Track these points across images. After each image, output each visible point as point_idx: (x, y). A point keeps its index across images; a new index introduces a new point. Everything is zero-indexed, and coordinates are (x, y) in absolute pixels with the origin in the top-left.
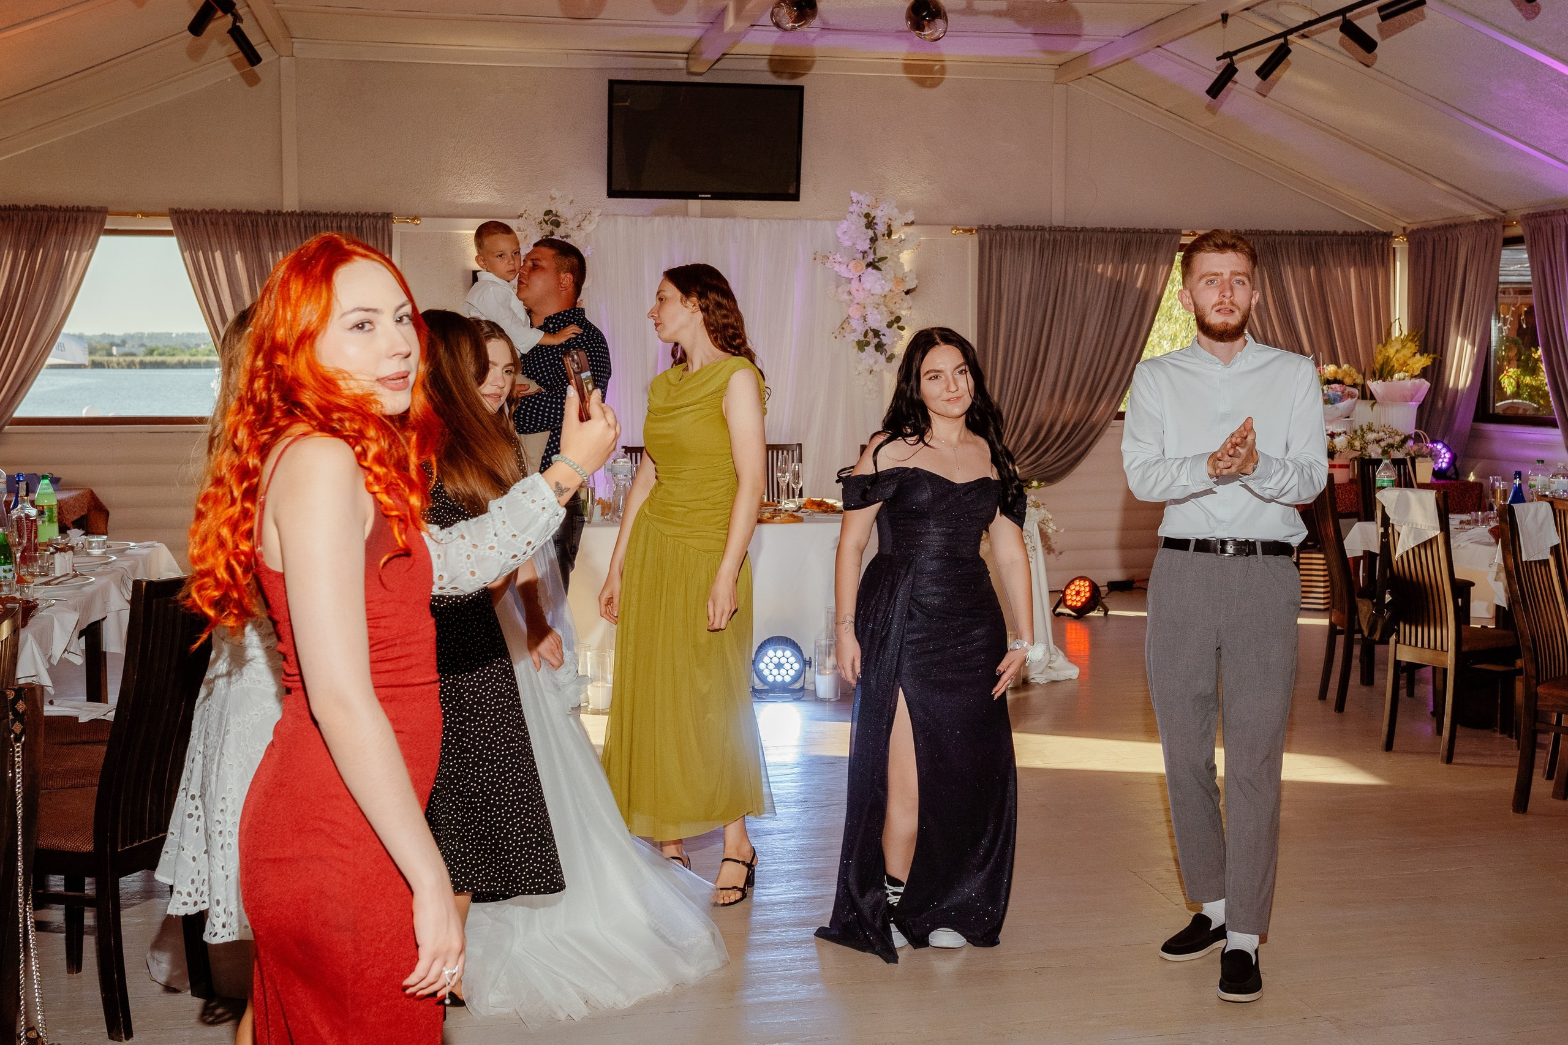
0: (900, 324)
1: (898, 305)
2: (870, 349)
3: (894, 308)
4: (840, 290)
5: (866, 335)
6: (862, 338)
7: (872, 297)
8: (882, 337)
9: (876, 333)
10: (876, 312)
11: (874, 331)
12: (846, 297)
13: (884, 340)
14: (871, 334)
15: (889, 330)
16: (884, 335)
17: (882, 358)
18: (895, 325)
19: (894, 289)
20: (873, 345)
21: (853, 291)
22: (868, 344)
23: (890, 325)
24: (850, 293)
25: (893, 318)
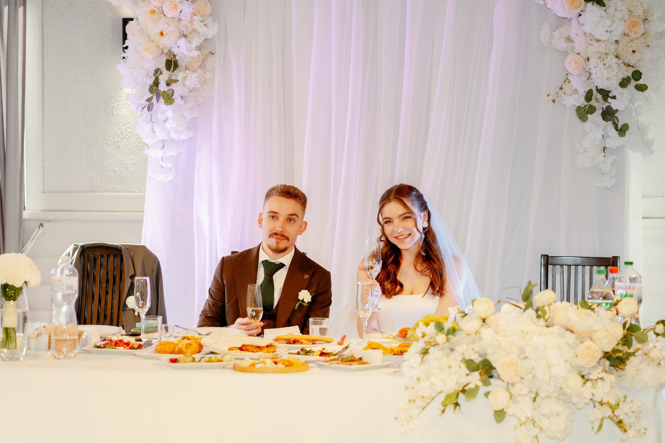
0: (641, 82)
1: (638, 55)
2: (596, 117)
3: (632, 59)
4: (556, 34)
5: (589, 96)
6: (582, 102)
7: (596, 44)
8: (610, 100)
9: (605, 94)
10: (601, 65)
11: (602, 92)
12: (562, 45)
13: (614, 104)
14: (599, 96)
15: (620, 89)
16: (614, 97)
17: (613, 133)
18: (633, 83)
19: (627, 31)
20: (598, 112)
21: (573, 37)
22: (592, 110)
23: (624, 83)
24: (569, 40)
25: (629, 73)
